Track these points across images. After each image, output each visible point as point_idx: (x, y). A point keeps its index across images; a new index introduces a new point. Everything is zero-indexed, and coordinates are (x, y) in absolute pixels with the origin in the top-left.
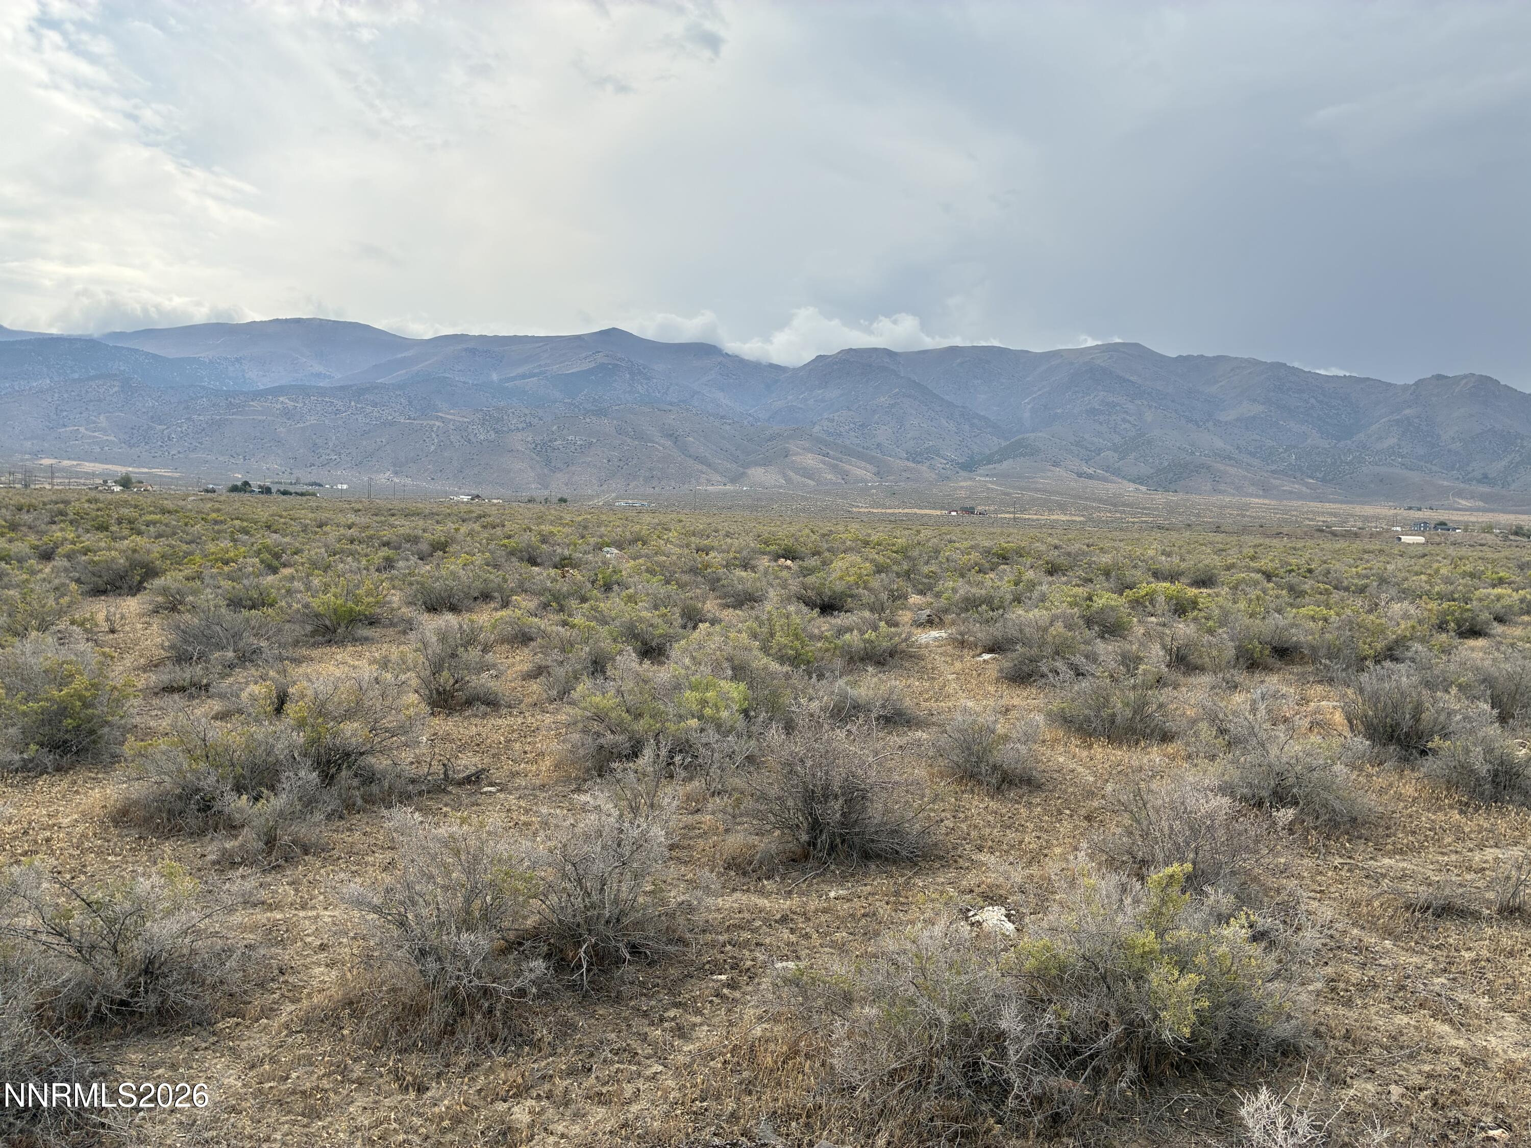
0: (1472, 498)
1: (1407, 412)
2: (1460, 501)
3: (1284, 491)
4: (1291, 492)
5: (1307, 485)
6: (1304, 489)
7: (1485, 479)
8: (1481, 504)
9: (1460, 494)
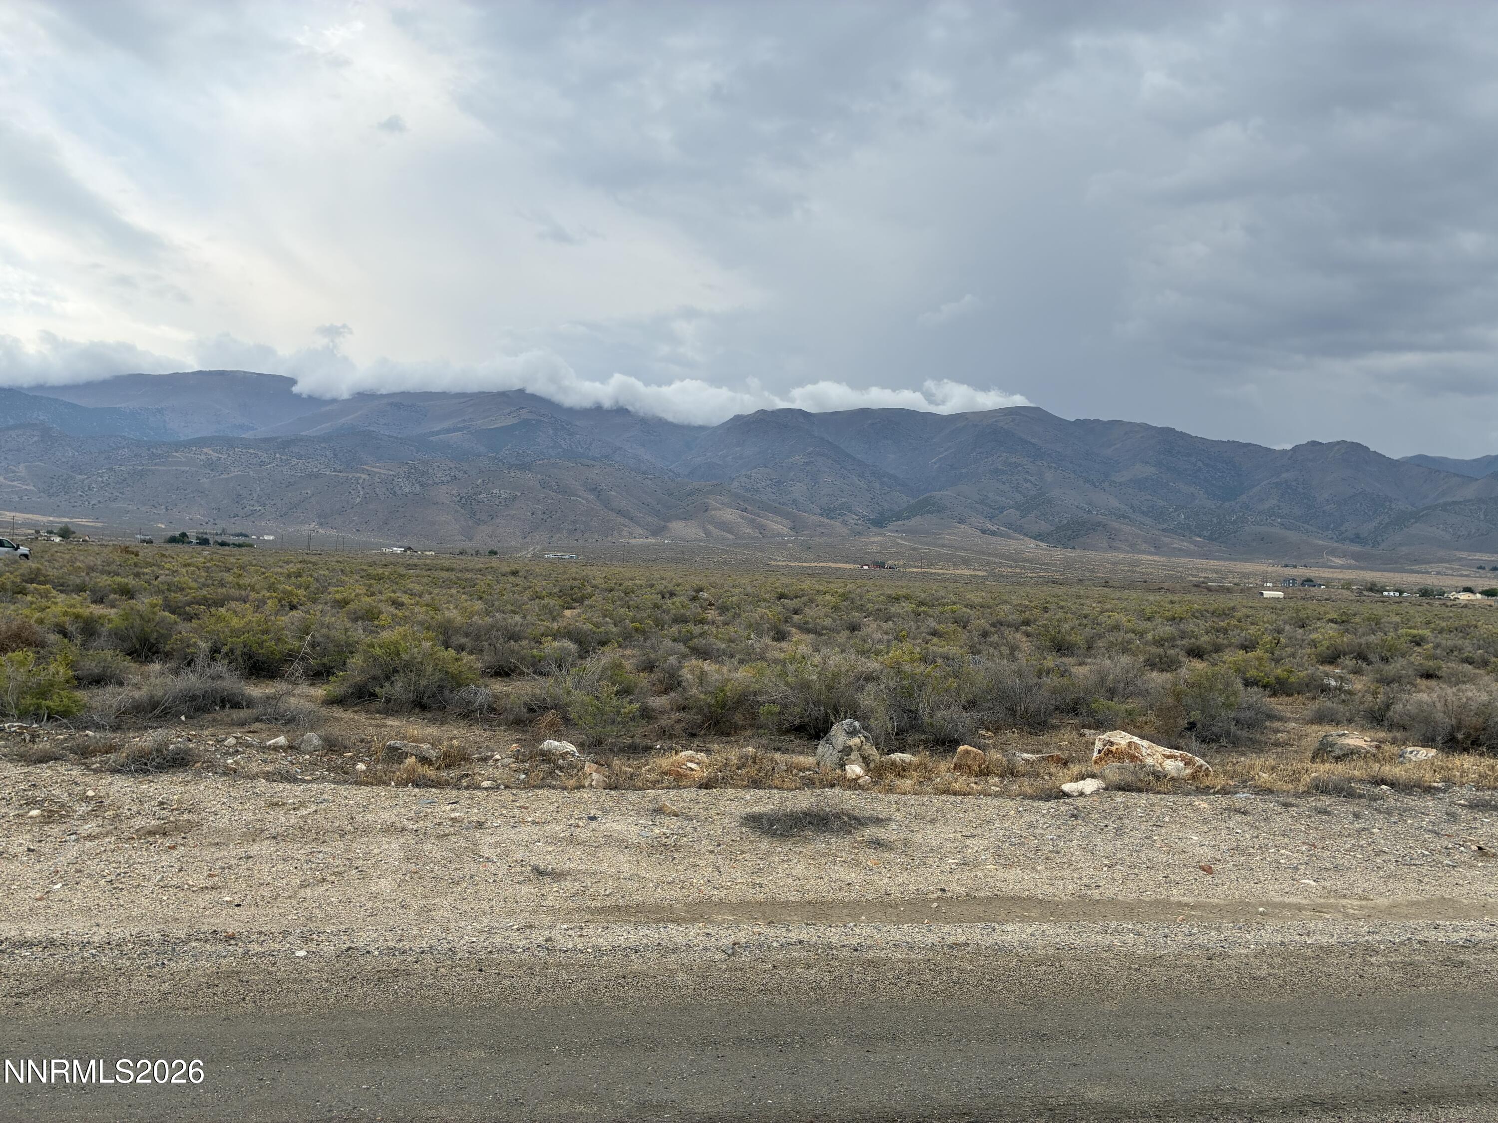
0: (1344, 556)
1: (1285, 475)
2: (1333, 559)
3: (1175, 548)
4: (1180, 550)
5: (1195, 544)
6: (1192, 547)
7: (1357, 539)
8: (1353, 562)
9: (1333, 552)
